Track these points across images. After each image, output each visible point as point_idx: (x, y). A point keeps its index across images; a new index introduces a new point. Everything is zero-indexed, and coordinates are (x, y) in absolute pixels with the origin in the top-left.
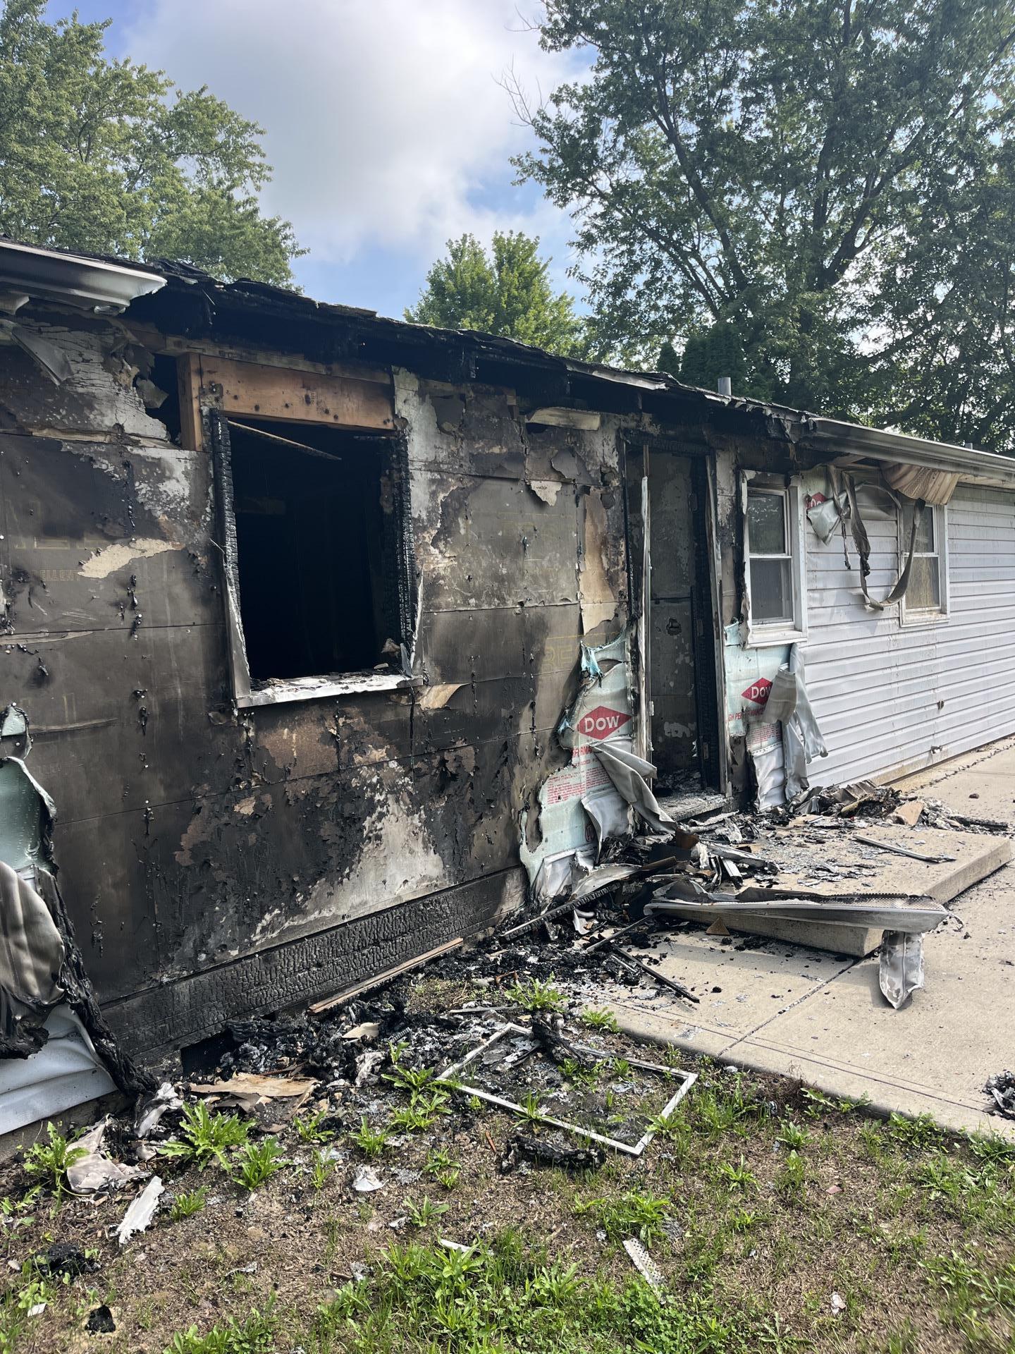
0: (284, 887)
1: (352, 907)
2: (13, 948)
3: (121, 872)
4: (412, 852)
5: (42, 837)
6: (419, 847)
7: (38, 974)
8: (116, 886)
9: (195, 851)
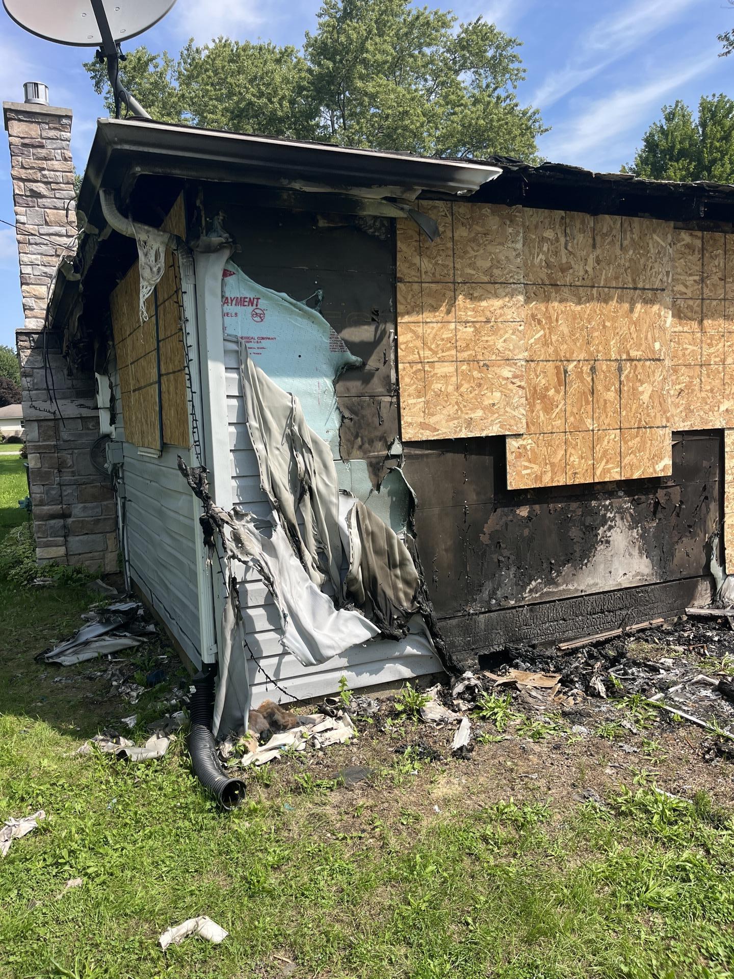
0: (545, 565)
1: (588, 585)
2: (393, 577)
3: (449, 543)
4: (630, 554)
5: (409, 515)
6: (636, 552)
7: (406, 594)
8: (446, 550)
9: (492, 536)
